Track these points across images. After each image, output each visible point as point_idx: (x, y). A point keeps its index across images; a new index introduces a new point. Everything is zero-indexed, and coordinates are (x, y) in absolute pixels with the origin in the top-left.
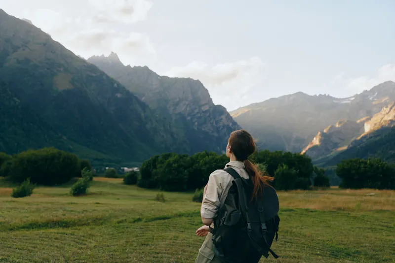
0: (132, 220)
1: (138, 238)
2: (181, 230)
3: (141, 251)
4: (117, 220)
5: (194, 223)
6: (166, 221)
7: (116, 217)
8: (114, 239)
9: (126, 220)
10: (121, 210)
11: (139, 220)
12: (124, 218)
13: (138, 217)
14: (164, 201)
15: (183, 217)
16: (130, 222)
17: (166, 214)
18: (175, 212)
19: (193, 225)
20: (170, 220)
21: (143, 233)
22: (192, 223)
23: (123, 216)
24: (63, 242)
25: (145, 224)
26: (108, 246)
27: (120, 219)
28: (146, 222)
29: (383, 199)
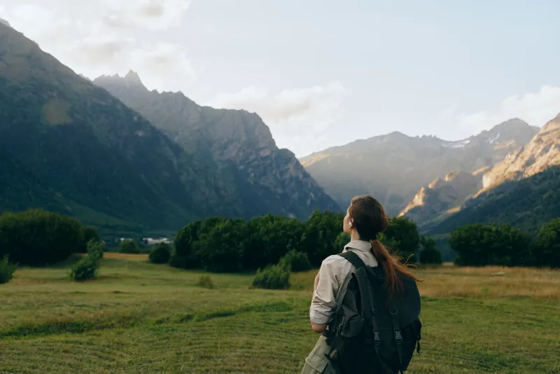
0: (179, 319)
1: (193, 347)
2: (255, 333)
3: (203, 369)
4: (155, 319)
5: (271, 322)
6: (228, 318)
7: (153, 314)
8: (156, 349)
9: (168, 318)
10: (158, 302)
11: (189, 318)
12: (165, 316)
13: (186, 314)
14: (211, 287)
15: (253, 313)
16: (176, 322)
17: (227, 308)
18: (239, 305)
19: (269, 323)
20: (233, 317)
21: (199, 339)
22: (268, 321)
23: (164, 312)
24: (77, 356)
25: (199, 324)
26: (150, 362)
27: (160, 317)
28: (199, 321)
29: (517, 280)
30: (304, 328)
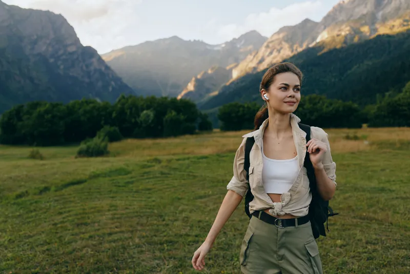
0: (37, 191)
1: (64, 216)
2: (111, 195)
3: (87, 236)
4: (15, 194)
5: (120, 184)
7: (10, 190)
8: (29, 223)
9: (27, 192)
10: (11, 178)
11: (46, 189)
12: (23, 190)
13: (43, 186)
14: (42, 158)
15: (101, 179)
16: (35, 194)
17: (78, 178)
18: (88, 173)
19: (119, 186)
20: (86, 184)
21: (65, 208)
22: (118, 184)
23: (20, 186)
25: (58, 193)
26: (30, 237)
27: (19, 191)
28: (56, 191)
30: (149, 187)
